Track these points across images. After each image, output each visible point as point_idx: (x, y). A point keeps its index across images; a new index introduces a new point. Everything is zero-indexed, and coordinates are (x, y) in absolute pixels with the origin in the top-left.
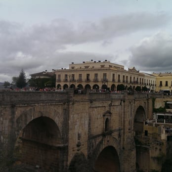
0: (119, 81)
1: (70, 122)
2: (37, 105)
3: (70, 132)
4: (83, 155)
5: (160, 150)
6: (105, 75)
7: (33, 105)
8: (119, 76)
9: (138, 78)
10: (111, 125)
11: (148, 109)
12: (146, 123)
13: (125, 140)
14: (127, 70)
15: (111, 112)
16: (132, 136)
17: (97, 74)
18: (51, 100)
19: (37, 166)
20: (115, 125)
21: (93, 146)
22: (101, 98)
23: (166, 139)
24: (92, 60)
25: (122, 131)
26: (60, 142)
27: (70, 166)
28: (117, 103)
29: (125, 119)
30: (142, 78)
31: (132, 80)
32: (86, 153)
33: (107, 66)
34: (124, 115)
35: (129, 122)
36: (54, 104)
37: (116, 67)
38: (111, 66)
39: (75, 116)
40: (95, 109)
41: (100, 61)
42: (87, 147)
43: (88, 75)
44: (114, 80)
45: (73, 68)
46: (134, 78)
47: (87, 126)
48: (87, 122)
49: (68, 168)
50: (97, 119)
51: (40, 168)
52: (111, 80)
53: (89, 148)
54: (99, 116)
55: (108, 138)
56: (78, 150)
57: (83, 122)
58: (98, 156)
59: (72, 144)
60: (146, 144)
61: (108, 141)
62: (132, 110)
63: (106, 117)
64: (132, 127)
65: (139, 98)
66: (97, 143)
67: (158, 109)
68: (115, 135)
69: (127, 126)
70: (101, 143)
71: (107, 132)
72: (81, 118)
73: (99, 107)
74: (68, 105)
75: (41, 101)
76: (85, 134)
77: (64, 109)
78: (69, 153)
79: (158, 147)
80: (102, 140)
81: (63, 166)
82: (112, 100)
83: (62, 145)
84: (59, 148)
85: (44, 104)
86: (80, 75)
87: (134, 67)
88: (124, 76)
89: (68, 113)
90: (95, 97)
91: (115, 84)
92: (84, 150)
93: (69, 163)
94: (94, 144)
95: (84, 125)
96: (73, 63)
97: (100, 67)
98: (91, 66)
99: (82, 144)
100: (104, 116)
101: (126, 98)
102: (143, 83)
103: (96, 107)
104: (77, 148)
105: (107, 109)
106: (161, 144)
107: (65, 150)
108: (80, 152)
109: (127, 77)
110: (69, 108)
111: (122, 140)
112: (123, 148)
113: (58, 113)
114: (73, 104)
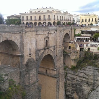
0: (58, 19)
1: (24, 42)
2: (3, 33)
3: (25, 48)
4: (33, 59)
5: (76, 55)
6: (49, 16)
7: (1, 34)
8: (58, 16)
9: (69, 18)
10: (49, 44)
11: (71, 35)
12: (70, 42)
13: (57, 51)
14: (63, 13)
15: (49, 37)
16: (61, 49)
17: (45, 16)
18: (12, 31)
19: (9, 65)
20: (51, 43)
21: (39, 55)
22: (42, 29)
23: (79, 50)
24: (42, 7)
25: (56, 47)
26: (20, 53)
27: (26, 64)
28: (53, 32)
29: (58, 41)
30: (72, 17)
31: (66, 19)
32: (35, 58)
33: (51, 10)
34: (57, 38)
35: (60, 42)
36: (14, 33)
37: (56, 11)
38: (53, 11)
39: (27, 39)
40: (39, 36)
41: (46, 8)
42: (35, 55)
43: (40, 16)
44: (54, 19)
45: (31, 12)
46: (67, 17)
47: (35, 45)
48: (34, 43)
49: (25, 65)
50: (41, 41)
51: (11, 66)
52: (53, 19)
53: (36, 56)
54: (42, 39)
55: (47, 50)
56: (30, 57)
57: (32, 43)
58: (42, 59)
59: (26, 53)
60: (69, 53)
61: (47, 52)
62: (62, 36)
63: (46, 40)
64: (62, 45)
65: (66, 29)
66: (41, 53)
67: (77, 35)
68: (52, 49)
69: (59, 44)
70: (43, 53)
71: (47, 47)
72: (31, 40)
73: (41, 34)
74: (23, 33)
75: (6, 31)
76: (34, 49)
77: (20, 36)
78: (25, 58)
79: (75, 54)
80: (44, 52)
81: (22, 65)
82: (49, 30)
83: (20, 54)
84: (19, 56)
85: (8, 33)
86: (35, 17)
87: (67, 11)
88: (61, 17)
89: (23, 38)
90: (38, 29)
91: (55, 21)
92: (34, 57)
93: (25, 63)
94: (39, 53)
95: (33, 44)
96: (31, 9)
97: (47, 11)
98: (41, 11)
99: (32, 54)
100: (45, 39)
101: (58, 29)
102: (72, 21)
103: (40, 34)
104: (29, 56)
105: (47, 35)
106: (77, 53)
107: (22, 56)
108: (31, 58)
109: (63, 17)
110: (23, 35)
111: (56, 51)
112: (56, 55)
113: (17, 38)
114: (25, 33)
